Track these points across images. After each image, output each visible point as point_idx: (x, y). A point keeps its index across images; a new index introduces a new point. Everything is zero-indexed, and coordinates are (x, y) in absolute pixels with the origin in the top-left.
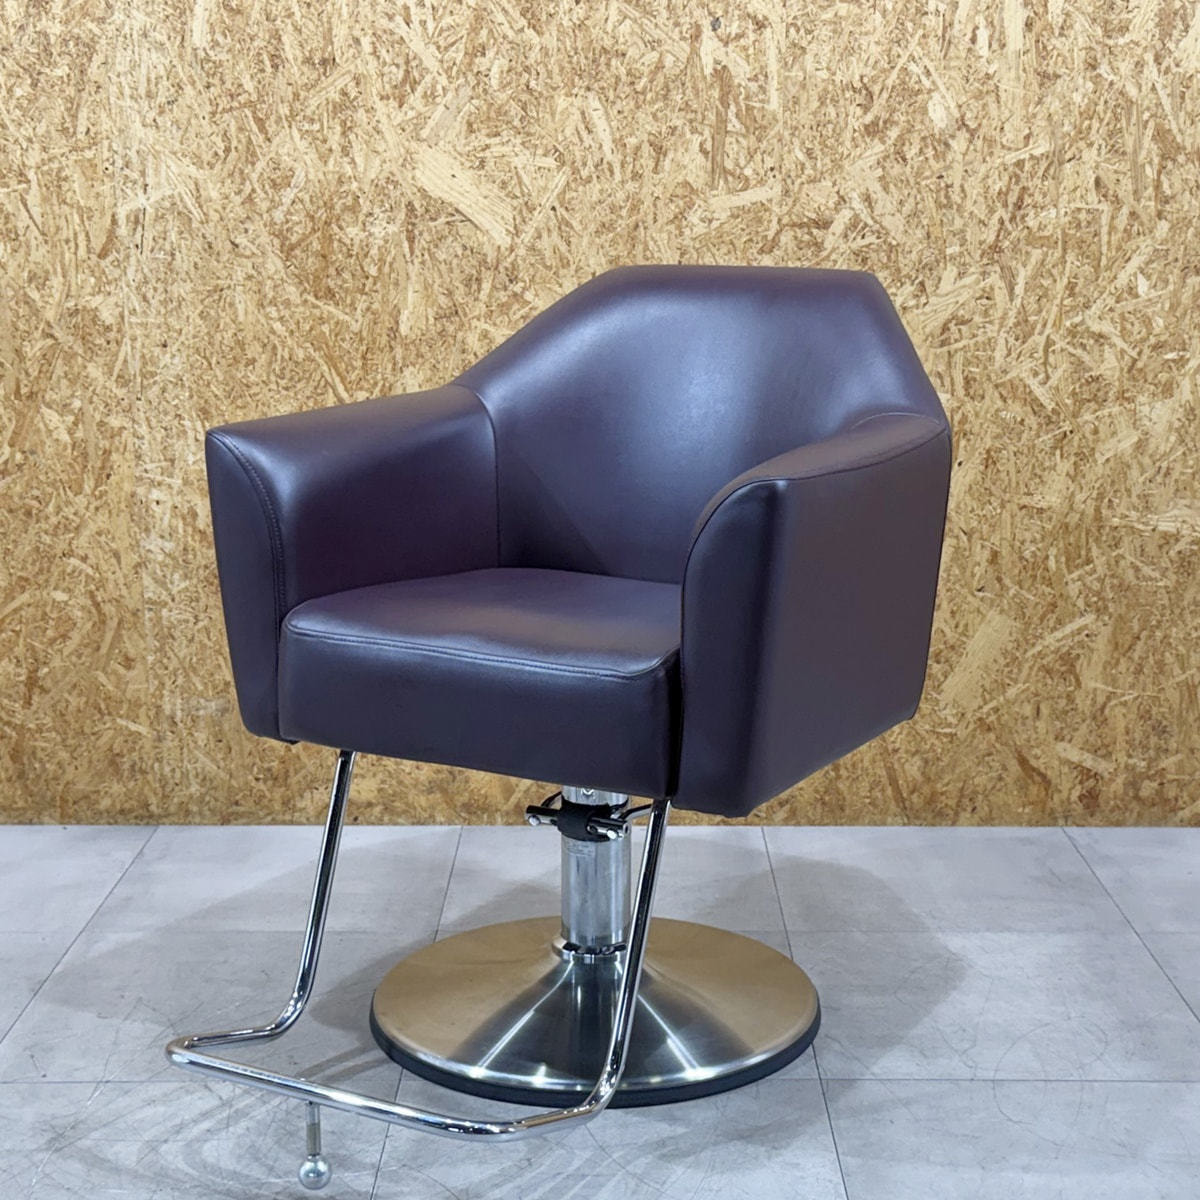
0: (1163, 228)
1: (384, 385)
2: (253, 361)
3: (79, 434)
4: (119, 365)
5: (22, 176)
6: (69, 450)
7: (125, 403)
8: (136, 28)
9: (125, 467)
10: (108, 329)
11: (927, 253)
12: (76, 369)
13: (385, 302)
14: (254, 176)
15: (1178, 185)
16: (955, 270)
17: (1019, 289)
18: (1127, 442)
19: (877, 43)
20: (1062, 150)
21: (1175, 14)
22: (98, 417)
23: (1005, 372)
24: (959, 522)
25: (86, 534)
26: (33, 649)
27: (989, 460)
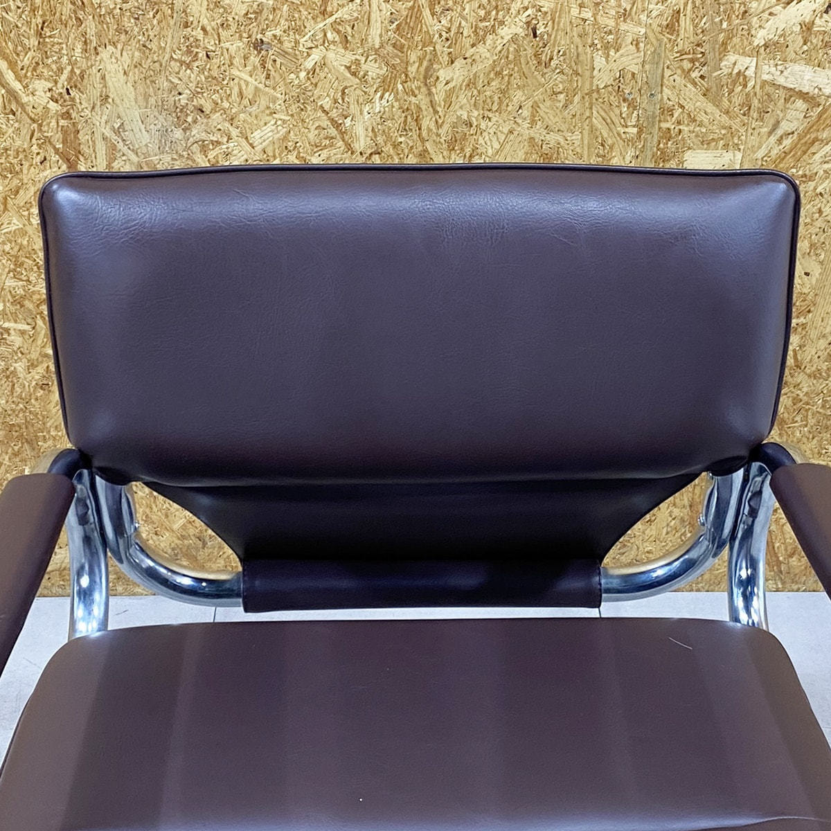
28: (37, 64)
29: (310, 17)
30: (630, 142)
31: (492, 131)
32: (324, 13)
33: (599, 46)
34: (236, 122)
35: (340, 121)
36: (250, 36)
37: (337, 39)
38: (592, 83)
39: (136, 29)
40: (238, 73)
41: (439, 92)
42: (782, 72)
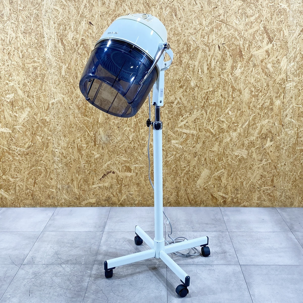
0: (233, 103)
1: (96, 131)
2: (73, 127)
3: (43, 140)
4: (50, 128)
5: (33, 97)
6: (41, 143)
7: (51, 135)
8: (52, 72)
9: (51, 146)
10: (48, 122)
11: (191, 107)
13: (96, 117)
14: (73, 96)
15: (236, 95)
16: (196, 111)
17: (208, 113)
18: (228, 139)
19: (181, 72)
20: (215, 90)
21: (234, 66)
22: (46, 137)
23: (206, 127)
24: (199, 153)
25: (44, 157)
26: (35, 177)
27: (204, 143)
28: (92, 130)
29: (125, 124)
30: (164, 139)
35: (128, 137)
36: (117, 126)
37: (128, 126)
39: (104, 125)
40: (116, 131)
42: (182, 130)
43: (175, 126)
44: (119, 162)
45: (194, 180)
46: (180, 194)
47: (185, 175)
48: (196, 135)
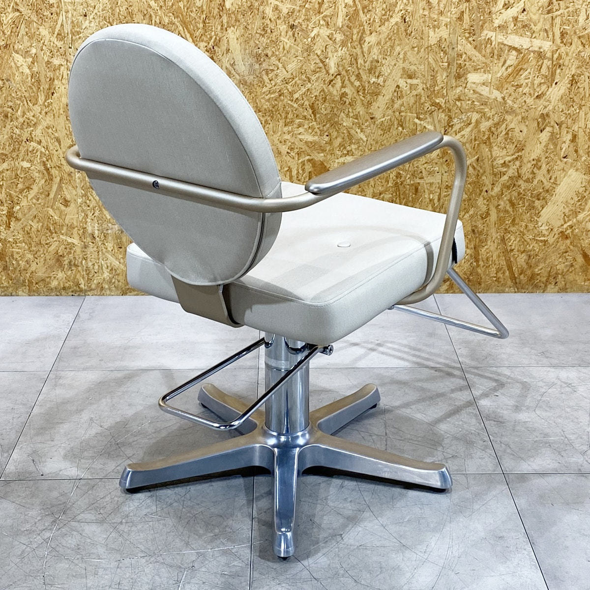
1: (216, 38)
3: (35, 69)
4: (58, 26)
6: (30, 78)
7: (62, 50)
9: (63, 89)
10: (52, 6)
12: (33, 30)
22: (46, 59)
23: (585, 29)
24: (554, 118)
25: (40, 128)
26: (10, 195)
27: (573, 81)
28: (202, 35)
29: (314, 14)
30: (444, 69)
31: (387, 64)
32: (319, 12)
33: (431, 27)
34: (281, 60)
35: (324, 60)
36: (289, 23)
37: (324, 24)
38: (428, 43)
39: (243, 20)
40: (283, 39)
41: (366, 47)
42: (506, 38)
43: (484, 23)
44: (292, 149)
45: (532, 207)
46: (483, 251)
47: (504, 190)
48: (549, 55)
